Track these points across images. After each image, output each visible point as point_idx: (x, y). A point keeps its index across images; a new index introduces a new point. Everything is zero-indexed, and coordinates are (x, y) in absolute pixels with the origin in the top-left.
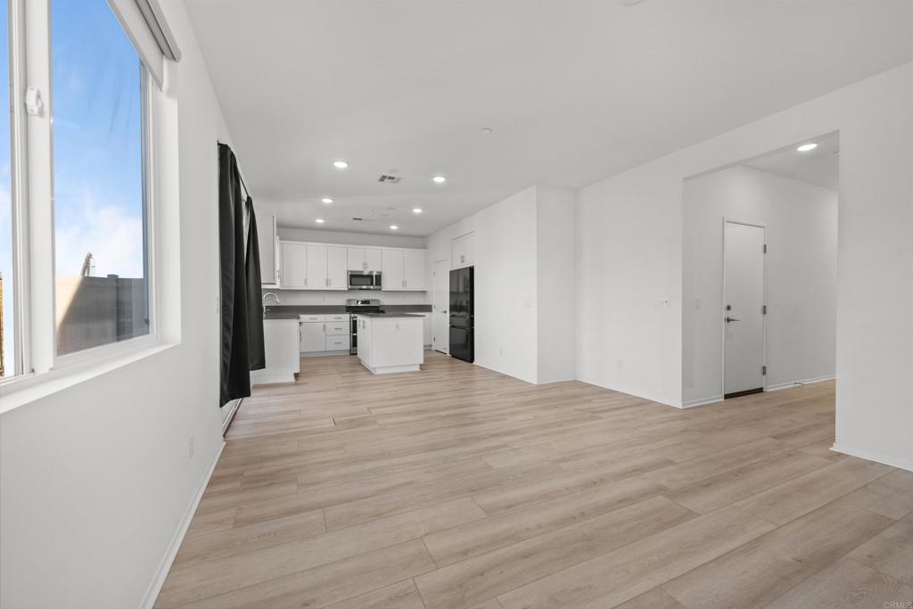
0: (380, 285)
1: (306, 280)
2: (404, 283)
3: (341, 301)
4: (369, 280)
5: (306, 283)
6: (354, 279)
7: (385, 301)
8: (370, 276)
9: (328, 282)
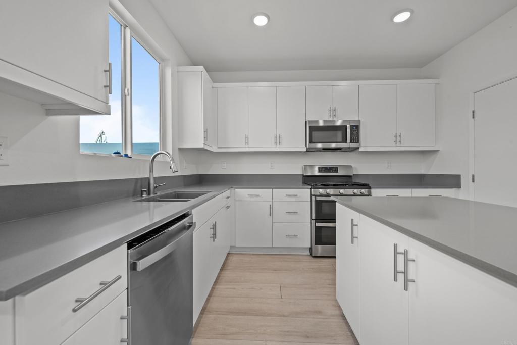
0: (357, 142)
1: (247, 137)
2: (398, 138)
3: (295, 168)
4: (339, 135)
5: (247, 143)
6: (315, 134)
7: (361, 167)
8: (343, 128)
9: (277, 140)
